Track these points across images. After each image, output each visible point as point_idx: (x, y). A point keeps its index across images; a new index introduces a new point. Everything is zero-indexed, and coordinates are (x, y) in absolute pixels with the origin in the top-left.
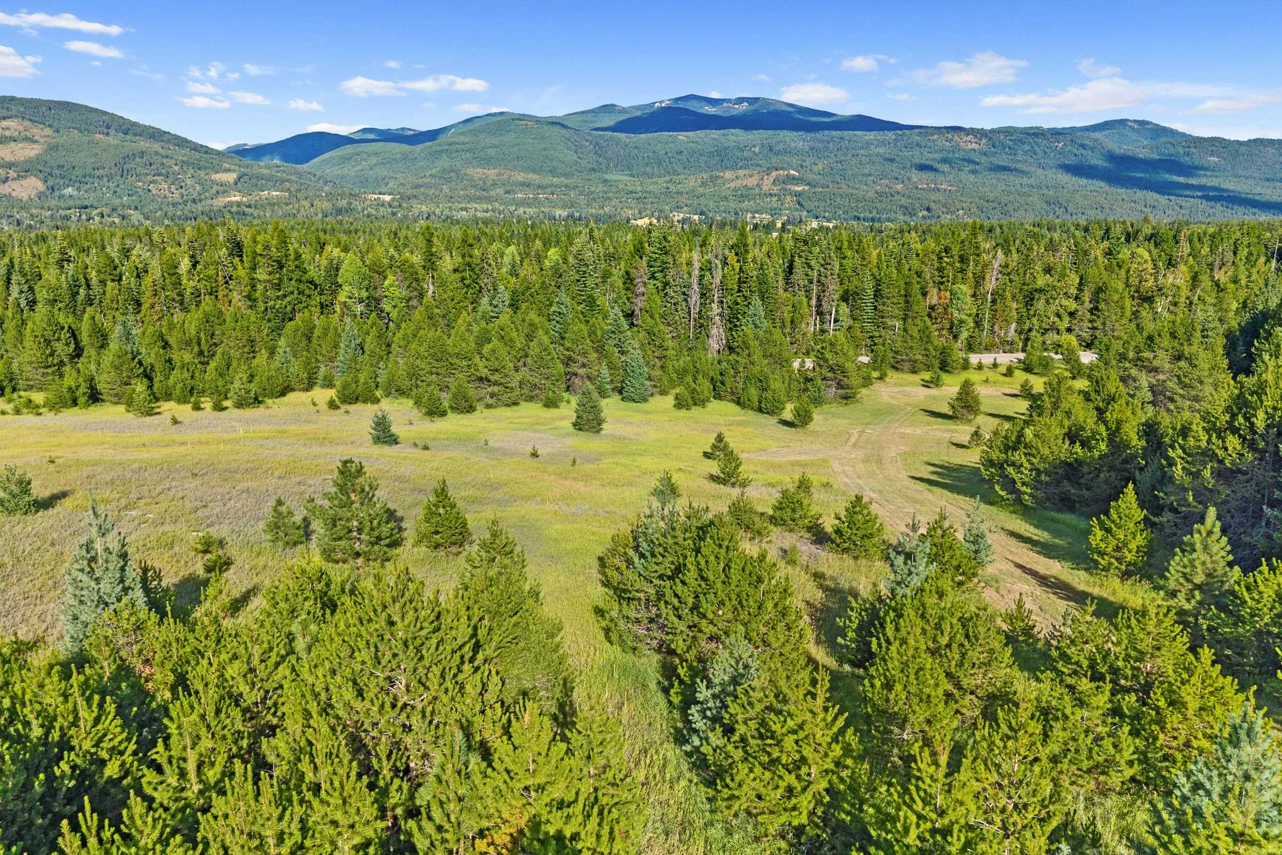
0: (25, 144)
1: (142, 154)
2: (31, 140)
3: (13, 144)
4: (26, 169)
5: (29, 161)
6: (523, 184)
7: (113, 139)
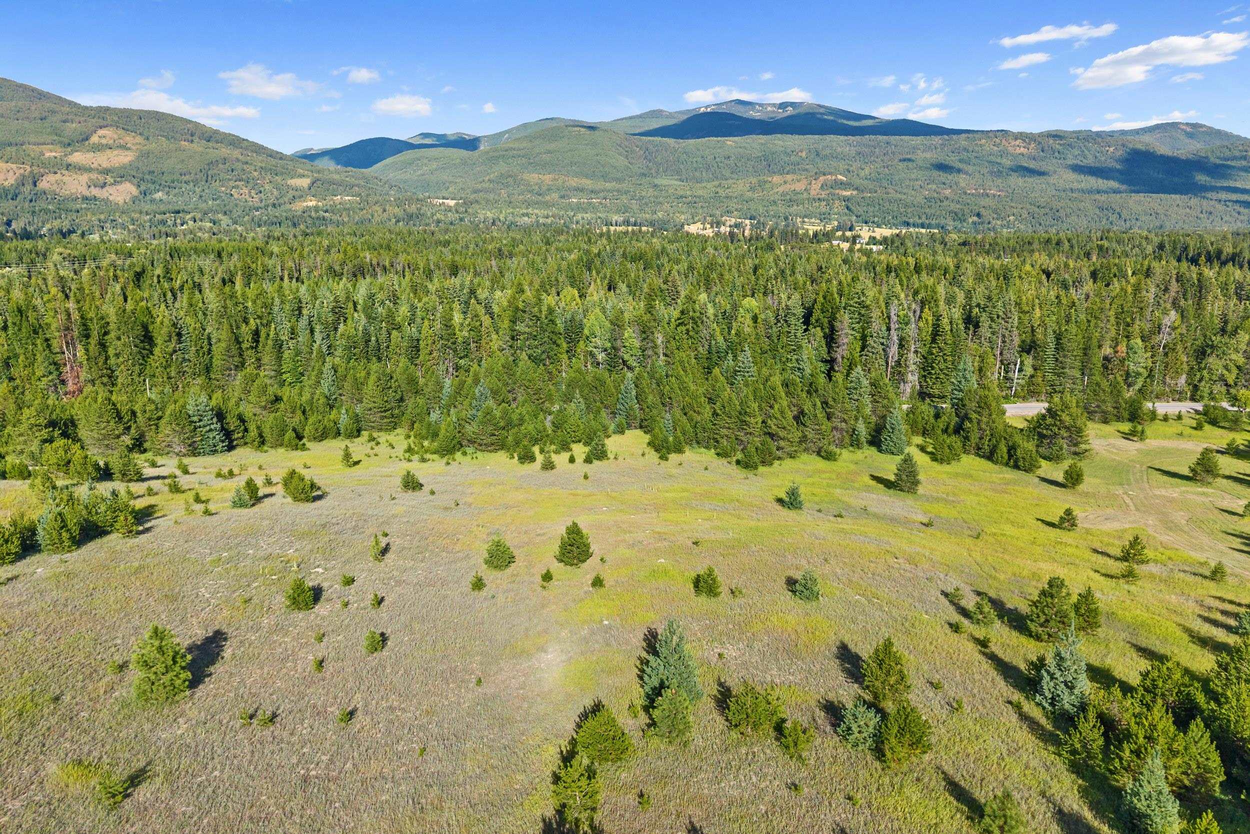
0: (120, 152)
1: (225, 161)
2: (124, 147)
3: (108, 152)
4: (121, 175)
5: (124, 167)
6: (577, 189)
7: (198, 146)
